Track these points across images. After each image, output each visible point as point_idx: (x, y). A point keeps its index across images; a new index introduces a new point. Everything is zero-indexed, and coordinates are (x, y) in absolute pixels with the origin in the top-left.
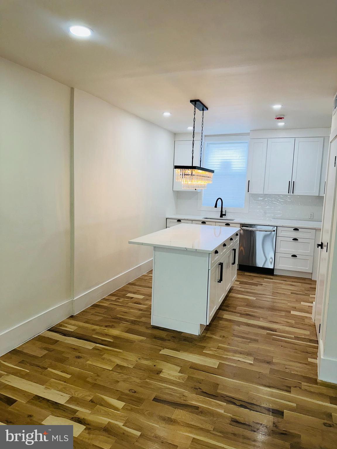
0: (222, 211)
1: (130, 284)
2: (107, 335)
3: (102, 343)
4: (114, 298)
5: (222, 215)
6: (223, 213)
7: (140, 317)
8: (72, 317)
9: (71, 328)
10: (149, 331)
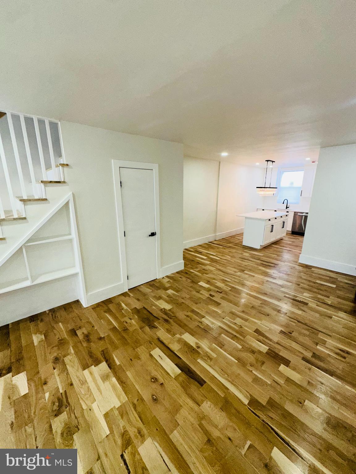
0: (287, 206)
1: (237, 234)
2: (227, 245)
3: (226, 247)
4: (230, 237)
5: (287, 208)
6: (288, 207)
7: (239, 243)
8: (215, 240)
9: (215, 243)
10: (242, 246)
